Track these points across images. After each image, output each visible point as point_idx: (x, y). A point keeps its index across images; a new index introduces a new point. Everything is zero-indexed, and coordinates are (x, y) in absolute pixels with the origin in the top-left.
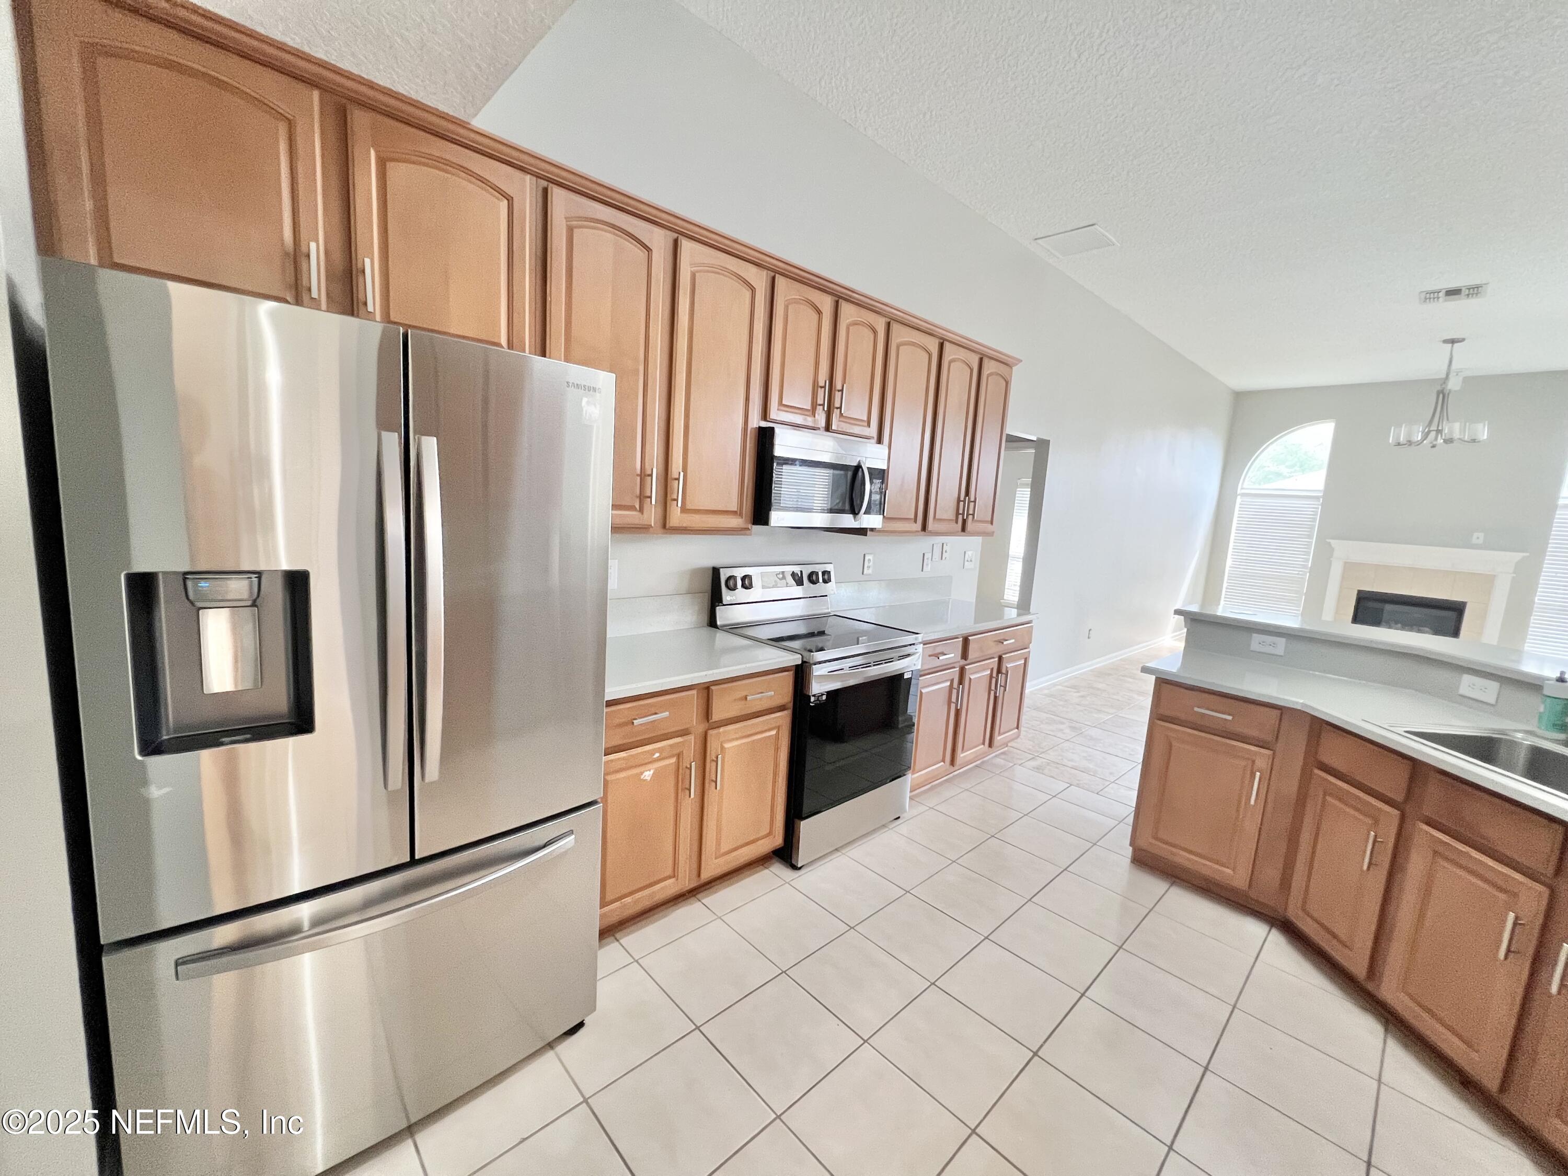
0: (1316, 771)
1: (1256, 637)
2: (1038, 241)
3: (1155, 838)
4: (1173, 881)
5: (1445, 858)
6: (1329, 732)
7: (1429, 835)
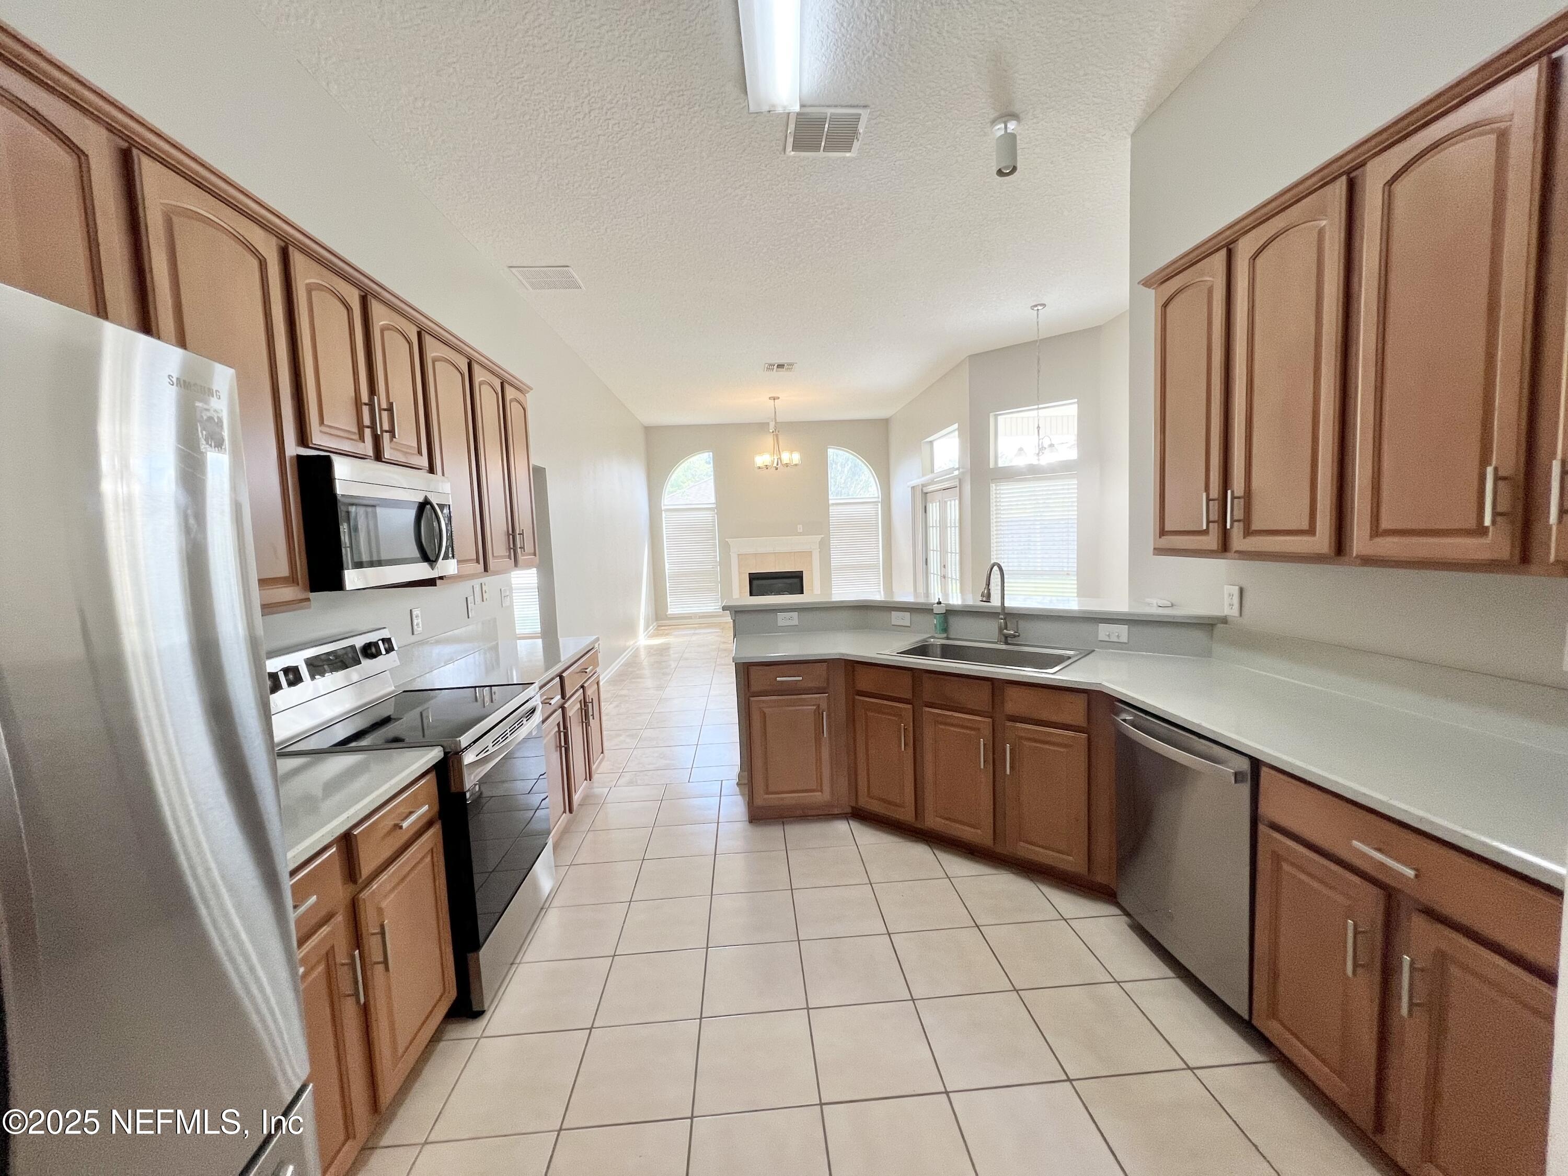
0: (857, 697)
1: (780, 615)
2: (512, 269)
3: (767, 794)
4: (783, 823)
5: (941, 723)
6: (859, 668)
7: (931, 713)
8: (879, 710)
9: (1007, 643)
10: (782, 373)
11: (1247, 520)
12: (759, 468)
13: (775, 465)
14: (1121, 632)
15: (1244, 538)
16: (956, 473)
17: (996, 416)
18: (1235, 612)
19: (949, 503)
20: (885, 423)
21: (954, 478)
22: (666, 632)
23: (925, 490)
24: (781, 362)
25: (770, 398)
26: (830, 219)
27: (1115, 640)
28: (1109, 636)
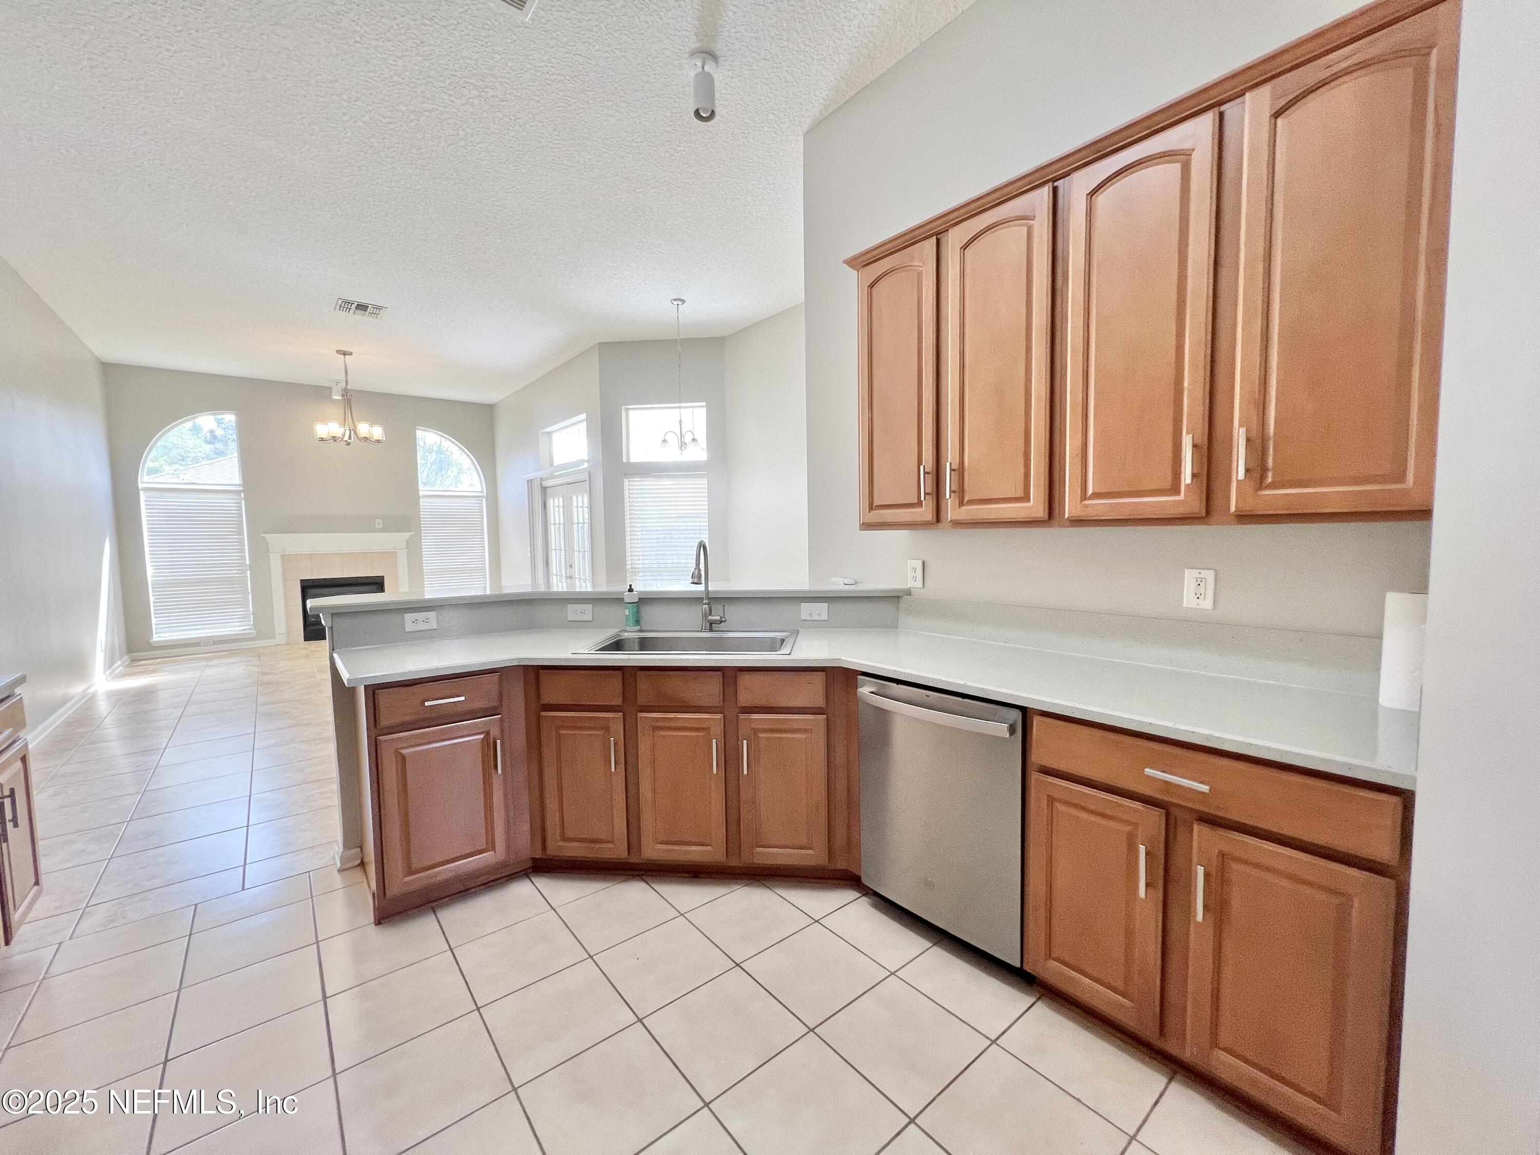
0: (543, 714)
1: (409, 617)
3: (411, 873)
4: (432, 908)
5: (661, 728)
6: (544, 676)
7: (646, 718)
8: (576, 725)
9: (711, 630)
10: (360, 317)
11: (960, 492)
12: (322, 440)
13: (346, 438)
14: (820, 611)
15: (959, 507)
16: (586, 465)
17: (627, 410)
18: (919, 584)
19: (575, 498)
20: (489, 410)
21: (584, 470)
22: (152, 667)
23: (545, 484)
24: (364, 301)
25: (338, 352)
26: (472, 105)
27: (817, 618)
28: (811, 614)
